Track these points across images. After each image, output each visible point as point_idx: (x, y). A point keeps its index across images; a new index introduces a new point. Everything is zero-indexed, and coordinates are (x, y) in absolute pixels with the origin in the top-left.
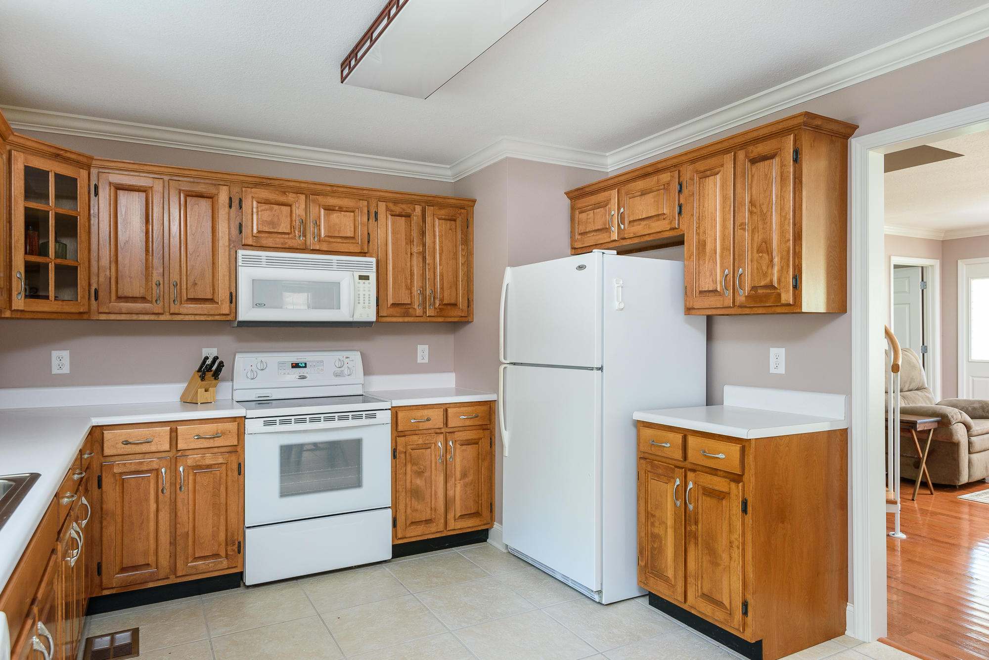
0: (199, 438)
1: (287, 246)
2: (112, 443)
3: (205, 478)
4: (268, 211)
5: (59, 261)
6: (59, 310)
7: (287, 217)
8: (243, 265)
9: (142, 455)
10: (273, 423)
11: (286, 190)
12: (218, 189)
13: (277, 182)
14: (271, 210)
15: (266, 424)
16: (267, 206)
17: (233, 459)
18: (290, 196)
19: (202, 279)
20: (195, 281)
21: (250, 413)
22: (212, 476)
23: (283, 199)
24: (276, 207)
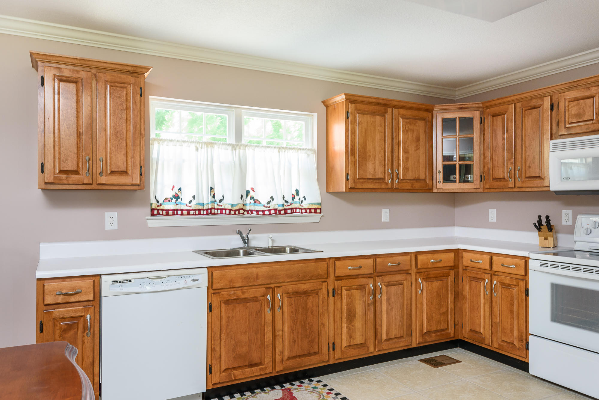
0: (502, 265)
1: (590, 130)
2: (467, 259)
3: (506, 292)
4: (576, 107)
5: (461, 163)
6: (461, 188)
7: (590, 107)
8: (553, 151)
9: (479, 269)
10: (546, 265)
11: (589, 86)
12: (543, 101)
13: (582, 82)
14: (578, 104)
15: (542, 265)
16: (575, 103)
17: (522, 284)
18: (593, 89)
19: (533, 164)
20: (529, 165)
21: (532, 256)
22: (510, 292)
23: (587, 93)
24: (582, 101)
